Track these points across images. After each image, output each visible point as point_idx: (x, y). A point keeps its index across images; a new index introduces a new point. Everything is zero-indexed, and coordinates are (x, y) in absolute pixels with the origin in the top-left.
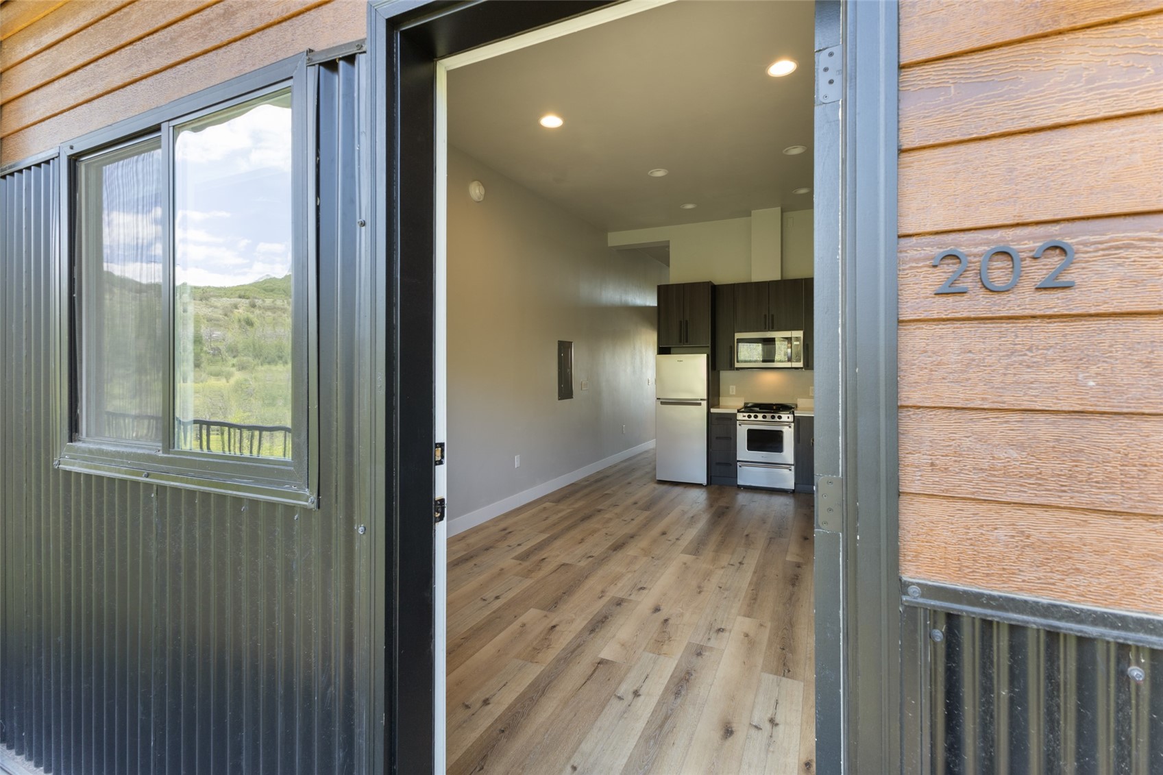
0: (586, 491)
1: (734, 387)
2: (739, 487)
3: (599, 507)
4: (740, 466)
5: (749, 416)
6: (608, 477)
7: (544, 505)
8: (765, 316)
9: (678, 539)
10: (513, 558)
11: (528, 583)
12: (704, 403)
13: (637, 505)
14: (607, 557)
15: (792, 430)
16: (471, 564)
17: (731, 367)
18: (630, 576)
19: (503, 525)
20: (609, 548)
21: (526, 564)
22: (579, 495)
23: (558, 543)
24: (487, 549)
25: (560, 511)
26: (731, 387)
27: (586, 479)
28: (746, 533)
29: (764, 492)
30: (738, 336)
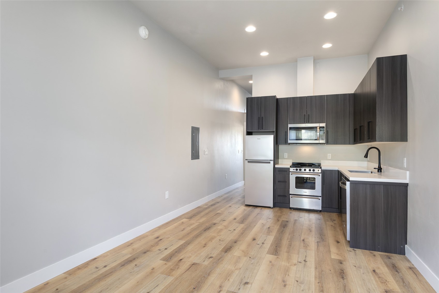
0: (207, 211)
1: (287, 154)
2: (291, 208)
3: (215, 222)
4: (292, 197)
5: (297, 170)
6: (218, 203)
7: (182, 221)
8: (305, 115)
9: (263, 243)
10: (161, 260)
11: (170, 279)
12: (272, 162)
13: (236, 220)
14: (221, 258)
15: (320, 177)
16: (133, 264)
17: (286, 142)
18: (237, 272)
19: (156, 235)
20: (222, 251)
21: (170, 264)
22: (203, 214)
23: (190, 247)
24: (145, 253)
25: (191, 225)
26: (285, 154)
27: (206, 204)
28: (302, 239)
29: (305, 211)
30: (290, 126)
